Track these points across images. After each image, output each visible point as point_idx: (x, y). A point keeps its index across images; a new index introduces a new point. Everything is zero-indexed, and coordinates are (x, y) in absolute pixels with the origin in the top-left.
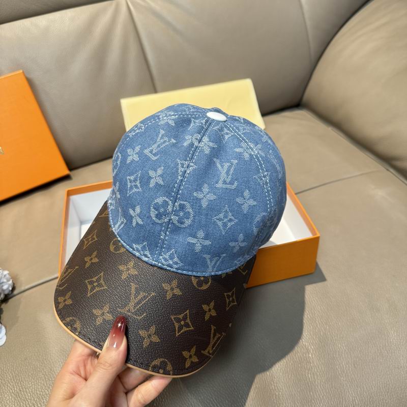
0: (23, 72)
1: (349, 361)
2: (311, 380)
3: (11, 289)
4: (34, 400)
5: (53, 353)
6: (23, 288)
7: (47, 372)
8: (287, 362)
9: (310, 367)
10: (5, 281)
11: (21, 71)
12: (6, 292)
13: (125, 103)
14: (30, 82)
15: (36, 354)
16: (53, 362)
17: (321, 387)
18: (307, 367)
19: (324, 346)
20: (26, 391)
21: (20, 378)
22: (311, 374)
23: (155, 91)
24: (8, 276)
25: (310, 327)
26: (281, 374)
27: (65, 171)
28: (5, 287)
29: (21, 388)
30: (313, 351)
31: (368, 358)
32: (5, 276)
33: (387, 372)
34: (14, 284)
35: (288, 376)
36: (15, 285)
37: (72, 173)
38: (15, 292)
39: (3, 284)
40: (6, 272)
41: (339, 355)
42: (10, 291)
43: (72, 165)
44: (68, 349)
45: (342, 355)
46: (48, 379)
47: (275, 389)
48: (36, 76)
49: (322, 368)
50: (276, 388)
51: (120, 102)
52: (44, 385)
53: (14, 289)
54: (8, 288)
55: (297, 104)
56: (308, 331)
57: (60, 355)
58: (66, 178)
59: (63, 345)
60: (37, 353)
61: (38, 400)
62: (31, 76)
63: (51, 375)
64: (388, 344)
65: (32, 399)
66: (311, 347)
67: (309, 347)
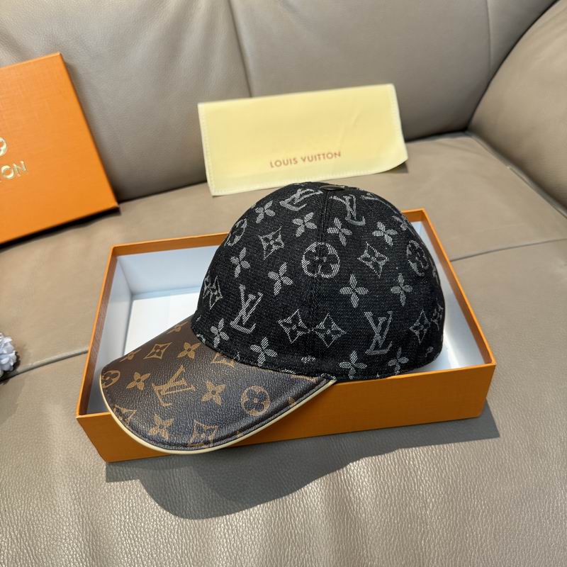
0: (61, 54)
1: (487, 529)
2: (423, 550)
3: (12, 364)
4: (22, 526)
5: (56, 463)
6: (30, 365)
7: (44, 488)
8: (391, 519)
9: (426, 531)
10: (5, 352)
11: (58, 54)
12: (6, 368)
13: (204, 109)
14: (70, 71)
15: (33, 461)
16: (54, 476)
17: (437, 562)
18: (420, 530)
19: (452, 500)
20: (13, 513)
21: (7, 491)
22: (425, 542)
23: (250, 94)
24: (9, 345)
25: (434, 469)
26: (379, 535)
27: (112, 203)
28: (4, 361)
29: (6, 506)
30: (433, 506)
31: (518, 527)
32: (6, 345)
33: (545, 552)
34: (18, 357)
35: (390, 540)
36: (20, 359)
37: (122, 206)
38: (19, 369)
39: (2, 356)
40: (8, 340)
41: (473, 516)
42: (11, 366)
43: (123, 195)
44: (77, 459)
45: (477, 519)
46: (45, 499)
47: (367, 557)
48: (82, 63)
49: (443, 534)
50: (369, 555)
51: (197, 108)
52: (37, 506)
53: (17, 364)
54: (8, 362)
55: (463, 127)
56: (429, 475)
57: (65, 467)
58: (113, 212)
59: (70, 452)
60: (35, 459)
61: (26, 527)
63: (49, 494)
64: (553, 510)
65: (20, 524)
66: (431, 500)
67: (428, 500)
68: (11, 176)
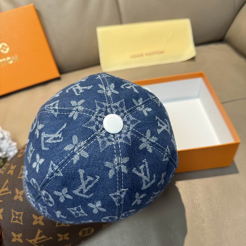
0: (34, 6)
11: (32, 5)
14: (38, 13)
27: (57, 75)
37: (62, 76)
43: (62, 71)
48: (43, 9)
55: (221, 39)
58: (58, 79)
62: (39, 8)
68: (11, 62)
